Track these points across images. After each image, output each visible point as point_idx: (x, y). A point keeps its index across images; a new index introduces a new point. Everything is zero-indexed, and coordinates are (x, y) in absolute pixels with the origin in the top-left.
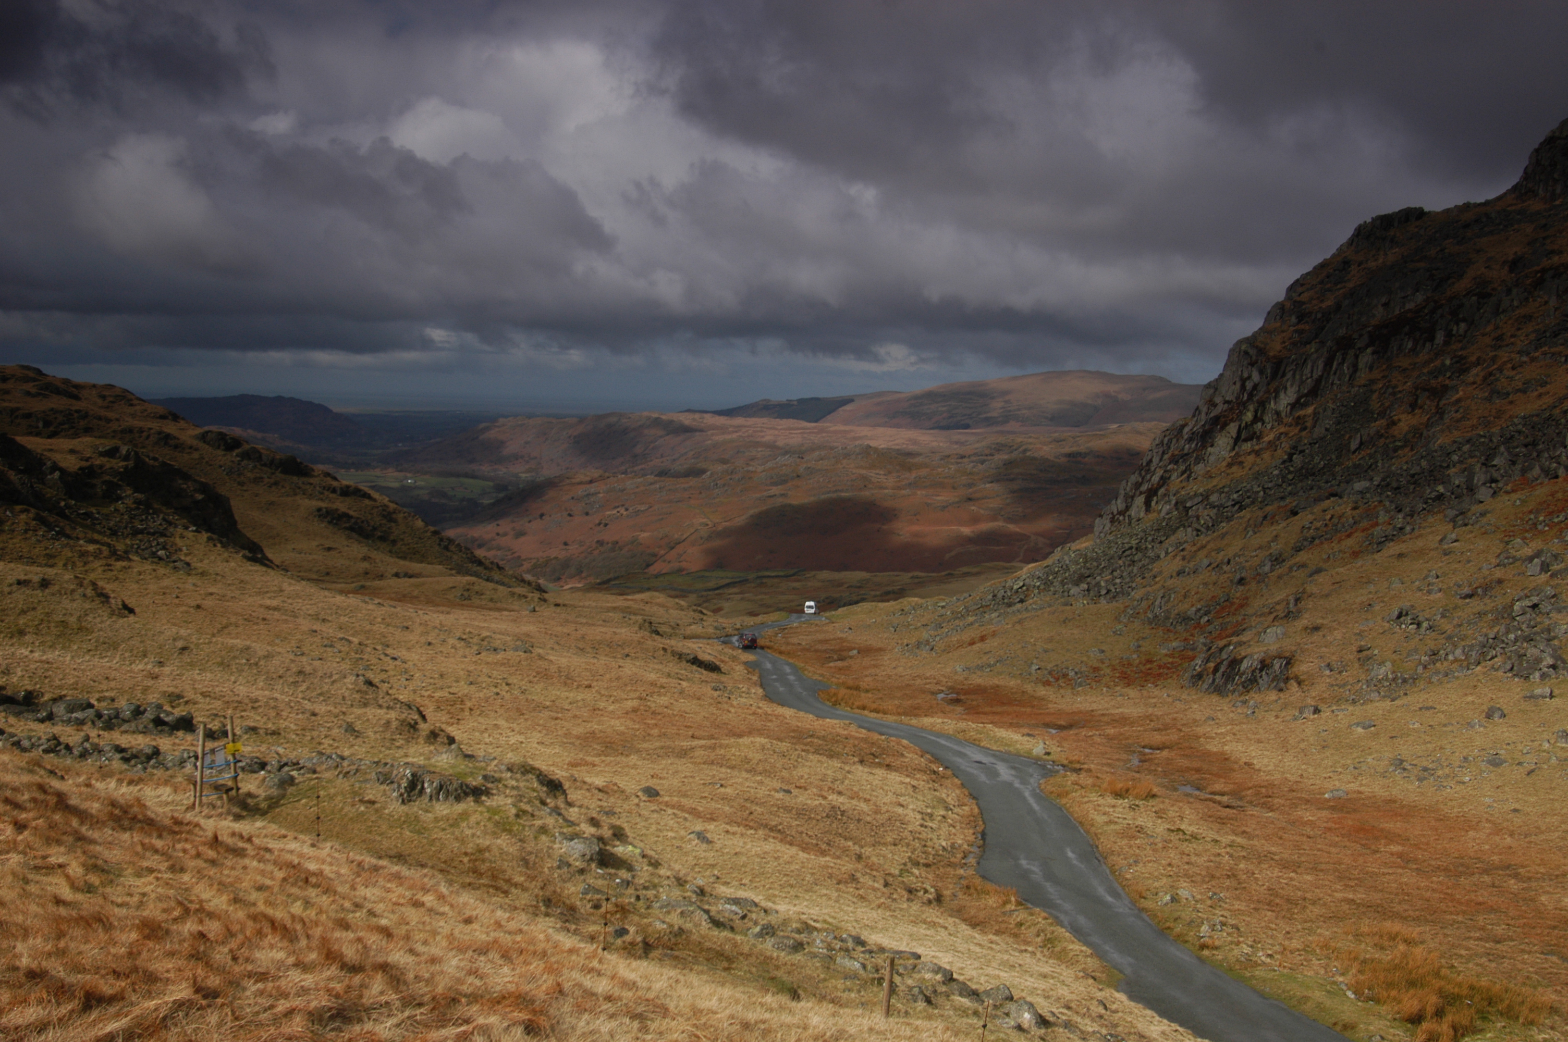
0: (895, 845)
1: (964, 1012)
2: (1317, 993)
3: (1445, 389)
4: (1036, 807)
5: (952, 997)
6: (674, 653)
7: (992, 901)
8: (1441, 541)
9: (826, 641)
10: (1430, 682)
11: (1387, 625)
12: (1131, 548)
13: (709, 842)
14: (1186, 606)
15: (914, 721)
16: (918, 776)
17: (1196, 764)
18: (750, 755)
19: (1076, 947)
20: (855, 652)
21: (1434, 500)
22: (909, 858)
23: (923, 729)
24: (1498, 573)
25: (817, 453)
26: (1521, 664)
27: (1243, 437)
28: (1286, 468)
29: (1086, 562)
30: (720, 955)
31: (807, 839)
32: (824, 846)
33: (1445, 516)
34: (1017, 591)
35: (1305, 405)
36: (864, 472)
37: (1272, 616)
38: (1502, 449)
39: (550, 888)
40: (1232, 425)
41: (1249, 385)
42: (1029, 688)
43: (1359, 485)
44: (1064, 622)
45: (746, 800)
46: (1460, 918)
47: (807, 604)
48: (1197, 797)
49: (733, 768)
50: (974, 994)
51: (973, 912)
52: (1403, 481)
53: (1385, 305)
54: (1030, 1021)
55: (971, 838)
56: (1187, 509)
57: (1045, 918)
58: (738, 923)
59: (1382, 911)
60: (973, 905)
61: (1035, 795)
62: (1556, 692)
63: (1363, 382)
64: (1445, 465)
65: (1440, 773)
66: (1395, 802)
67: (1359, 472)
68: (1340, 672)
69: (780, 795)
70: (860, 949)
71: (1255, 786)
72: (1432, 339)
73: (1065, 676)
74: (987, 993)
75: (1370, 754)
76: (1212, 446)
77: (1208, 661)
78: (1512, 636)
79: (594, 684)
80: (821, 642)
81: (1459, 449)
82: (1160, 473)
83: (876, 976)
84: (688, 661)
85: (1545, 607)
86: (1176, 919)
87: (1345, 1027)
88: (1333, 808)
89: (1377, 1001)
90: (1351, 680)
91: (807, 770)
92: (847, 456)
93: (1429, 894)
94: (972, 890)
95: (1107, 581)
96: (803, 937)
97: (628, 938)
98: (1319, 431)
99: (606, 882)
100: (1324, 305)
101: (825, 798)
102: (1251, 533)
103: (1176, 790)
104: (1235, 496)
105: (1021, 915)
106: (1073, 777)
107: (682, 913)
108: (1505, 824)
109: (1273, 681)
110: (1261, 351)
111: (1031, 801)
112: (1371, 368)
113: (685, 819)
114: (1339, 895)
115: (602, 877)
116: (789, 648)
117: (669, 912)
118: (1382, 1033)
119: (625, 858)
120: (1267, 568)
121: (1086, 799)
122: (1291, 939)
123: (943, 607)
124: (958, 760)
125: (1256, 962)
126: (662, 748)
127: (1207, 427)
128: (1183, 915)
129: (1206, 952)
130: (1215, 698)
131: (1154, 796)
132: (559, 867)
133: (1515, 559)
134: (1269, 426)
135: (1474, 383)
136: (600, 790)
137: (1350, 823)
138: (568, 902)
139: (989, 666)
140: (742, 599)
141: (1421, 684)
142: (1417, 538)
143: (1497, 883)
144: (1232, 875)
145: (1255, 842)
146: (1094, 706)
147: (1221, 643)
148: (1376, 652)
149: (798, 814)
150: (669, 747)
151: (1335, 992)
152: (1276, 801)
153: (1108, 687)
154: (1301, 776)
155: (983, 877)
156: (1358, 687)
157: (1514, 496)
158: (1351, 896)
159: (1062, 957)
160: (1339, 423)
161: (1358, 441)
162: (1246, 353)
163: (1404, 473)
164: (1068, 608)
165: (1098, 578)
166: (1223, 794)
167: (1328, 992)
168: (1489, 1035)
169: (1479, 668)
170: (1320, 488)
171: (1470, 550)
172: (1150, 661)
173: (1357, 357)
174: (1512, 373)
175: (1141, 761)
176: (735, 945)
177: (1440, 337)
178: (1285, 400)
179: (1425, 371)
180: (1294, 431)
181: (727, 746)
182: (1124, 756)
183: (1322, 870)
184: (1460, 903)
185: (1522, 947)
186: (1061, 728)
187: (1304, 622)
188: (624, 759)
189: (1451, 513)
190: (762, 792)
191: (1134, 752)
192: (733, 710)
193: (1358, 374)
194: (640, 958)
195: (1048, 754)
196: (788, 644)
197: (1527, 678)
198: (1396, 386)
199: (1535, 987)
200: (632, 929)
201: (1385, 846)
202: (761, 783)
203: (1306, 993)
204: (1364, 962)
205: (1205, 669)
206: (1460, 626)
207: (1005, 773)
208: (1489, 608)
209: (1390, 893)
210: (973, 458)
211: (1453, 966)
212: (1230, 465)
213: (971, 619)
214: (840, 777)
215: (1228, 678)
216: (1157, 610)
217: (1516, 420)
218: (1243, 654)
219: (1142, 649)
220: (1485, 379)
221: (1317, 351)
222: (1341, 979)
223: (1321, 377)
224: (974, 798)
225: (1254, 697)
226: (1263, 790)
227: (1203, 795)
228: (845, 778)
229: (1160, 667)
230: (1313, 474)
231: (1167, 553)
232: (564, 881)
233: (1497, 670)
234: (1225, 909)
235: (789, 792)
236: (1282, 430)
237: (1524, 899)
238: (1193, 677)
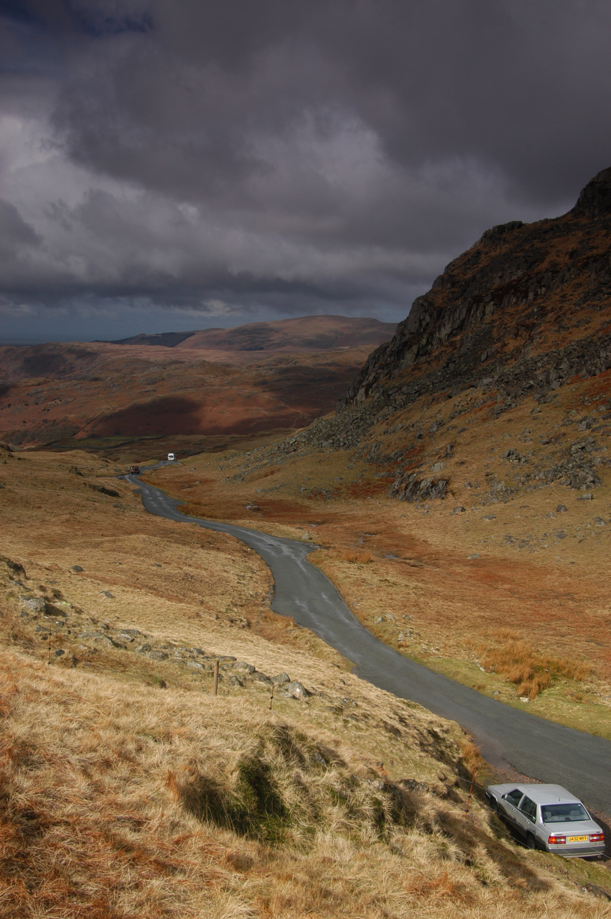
0: (223, 595)
1: (262, 690)
2: (464, 670)
3: (534, 325)
4: (304, 570)
5: (255, 681)
6: (90, 486)
7: (280, 625)
8: (532, 412)
9: (181, 477)
10: (526, 492)
11: (502, 460)
12: (357, 418)
13: (113, 597)
14: (389, 452)
15: (233, 522)
16: (236, 554)
17: (396, 542)
18: (137, 545)
19: (328, 649)
20: (198, 482)
21: (528, 388)
22: (231, 602)
23: (238, 526)
24: (563, 430)
25: (174, 366)
26: (575, 481)
27: (421, 353)
28: (445, 371)
29: (331, 427)
30: (119, 663)
31: (171, 593)
32: (181, 597)
33: (534, 398)
34: (292, 445)
35: (455, 335)
36: (201, 376)
37: (438, 456)
38: (565, 359)
39: (17, 629)
40: (414, 346)
41: (424, 324)
42: (299, 501)
43: (486, 381)
44: (319, 462)
45: (135, 571)
46: (542, 624)
47: (170, 455)
48: (396, 561)
49: (126, 553)
50: (268, 679)
51: (269, 632)
52: (511, 378)
53: (501, 277)
54: (300, 693)
55: (267, 589)
56: (389, 396)
57: (310, 634)
58: (129, 644)
59: (500, 622)
60: (269, 628)
61: (303, 563)
62: (595, 496)
63: (488, 321)
64: (534, 368)
65: (531, 543)
66: (507, 560)
67: (486, 373)
68: (476, 488)
69: (155, 568)
70: (202, 656)
71: (429, 554)
72: (526, 297)
73: (320, 493)
74: (275, 678)
75: (493, 534)
76: (403, 359)
77: (402, 483)
78: (570, 465)
79: (43, 506)
80: (178, 477)
81: (542, 359)
82: (373, 375)
83: (211, 671)
84: (99, 491)
85: (589, 448)
86: (385, 631)
87: (479, 687)
88: (472, 565)
89: (497, 672)
90: (482, 492)
91: (170, 553)
92: (191, 367)
93: (525, 611)
94: (268, 619)
95: (343, 438)
96: (167, 651)
97: (64, 656)
98: (464, 350)
99: (49, 624)
100: (466, 277)
101: (181, 569)
102: (425, 409)
103: (384, 557)
104: (416, 388)
105: (297, 632)
106: (325, 552)
107: (96, 640)
108: (567, 571)
109: (439, 493)
110: (431, 304)
111: (301, 566)
112: (493, 314)
113: (99, 584)
114: (476, 614)
115: (48, 621)
116: (159, 481)
117: (88, 640)
118: (500, 690)
119: (61, 609)
120: (435, 429)
121: (333, 564)
122: (449, 639)
123: (249, 455)
124: (259, 544)
125: (430, 653)
126: (84, 542)
127: (400, 348)
128: (389, 628)
129: (402, 649)
130: (406, 504)
131: (372, 561)
132: (22, 616)
133: (572, 422)
134: (435, 347)
135: (550, 322)
136: (47, 569)
137: (482, 573)
138: (27, 636)
139: (276, 489)
140: (131, 453)
141: (521, 493)
142: (518, 410)
143: (562, 603)
144: (416, 605)
145: (429, 586)
146: (337, 511)
147: (409, 472)
148: (496, 476)
149: (166, 579)
150: (88, 542)
151: (473, 668)
152: (441, 562)
153: (345, 499)
154: (455, 547)
155: (274, 611)
156: (485, 496)
157: (572, 386)
158: (482, 614)
159: (320, 655)
160: (475, 345)
161: (485, 355)
162: (422, 305)
163: (511, 374)
164: (322, 454)
165: (339, 436)
166: (410, 559)
167: (470, 668)
168: (557, 688)
169: (553, 483)
170: (464, 382)
171: (548, 417)
172: (369, 484)
173: (485, 307)
174: (570, 316)
175: (364, 541)
176: (128, 657)
177: (531, 296)
178: (445, 332)
179: (523, 315)
180: (450, 350)
181: (123, 540)
182: (355, 539)
183: (466, 600)
184: (542, 616)
185: (576, 638)
186: (318, 523)
187: (456, 459)
188: (61, 550)
189: (537, 396)
190: (144, 566)
191: (360, 536)
192: (126, 519)
193: (485, 317)
194: (71, 667)
195: (311, 539)
196: (159, 479)
197: (579, 488)
198: (507, 324)
199: (583, 660)
200: (66, 651)
201: (501, 585)
202: (143, 561)
203: (457, 670)
204: (490, 650)
205: (400, 488)
206: (542, 460)
207: (286, 550)
208: (558, 449)
209: (504, 612)
210: (266, 367)
211: (538, 651)
212: (413, 370)
213: (265, 461)
214: (190, 556)
215: (413, 492)
216: (373, 454)
217: (573, 343)
218: (422, 478)
219: (365, 477)
220: (556, 319)
221: (462, 303)
222: (477, 661)
223: (465, 318)
224: (269, 566)
225: (428, 503)
226: (434, 556)
227: (399, 560)
228: (193, 556)
229: (375, 487)
230: (460, 375)
231: (378, 421)
232: (25, 624)
233: (562, 484)
234: (412, 624)
235: (160, 566)
236: (443, 349)
237: (577, 612)
238: (393, 492)
